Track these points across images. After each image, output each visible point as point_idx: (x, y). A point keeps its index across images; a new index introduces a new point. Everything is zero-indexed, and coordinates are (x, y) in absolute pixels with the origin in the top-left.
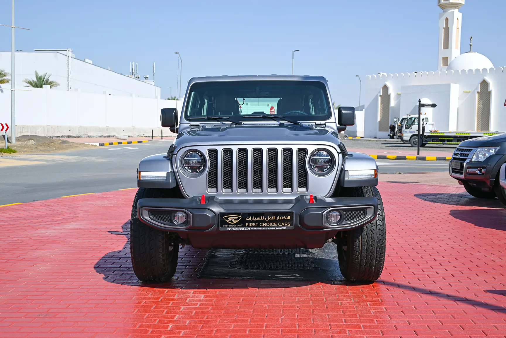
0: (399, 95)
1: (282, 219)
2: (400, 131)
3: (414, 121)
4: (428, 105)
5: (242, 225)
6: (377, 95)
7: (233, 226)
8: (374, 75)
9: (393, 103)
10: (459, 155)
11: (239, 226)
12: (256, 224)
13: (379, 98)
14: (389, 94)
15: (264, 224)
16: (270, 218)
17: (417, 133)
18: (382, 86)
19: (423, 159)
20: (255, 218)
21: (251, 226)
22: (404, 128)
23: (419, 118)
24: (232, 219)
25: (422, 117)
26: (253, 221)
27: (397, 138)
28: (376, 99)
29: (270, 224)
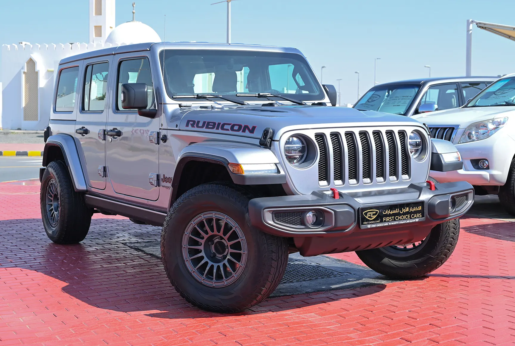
0: (50, 72)
1: (415, 210)
5: (380, 220)
6: (20, 71)
7: (372, 222)
8: (13, 44)
9: (42, 83)
11: (377, 222)
12: (392, 218)
13: (23, 76)
14: (36, 71)
15: (399, 217)
16: (404, 210)
18: (27, 59)
20: (391, 211)
21: (388, 220)
24: (371, 214)
26: (390, 215)
29: (404, 217)
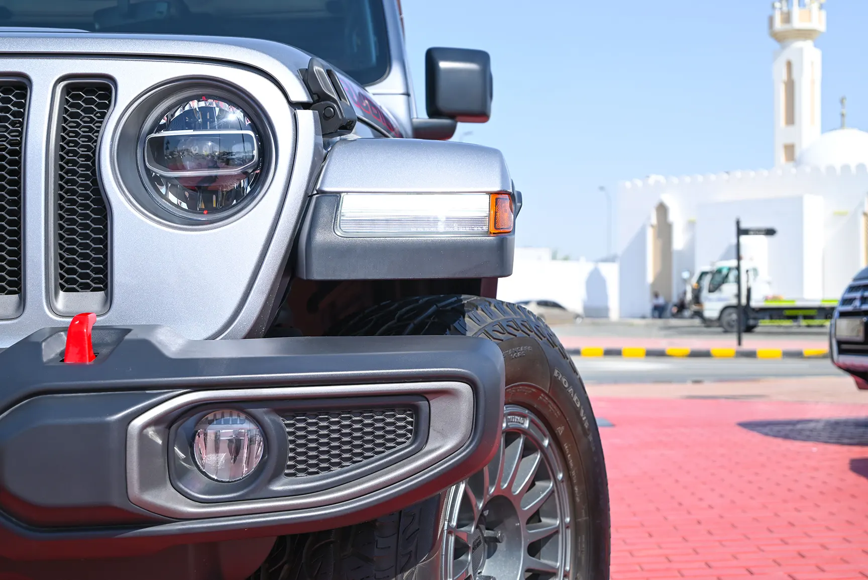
0: (691, 225)
2: (697, 299)
3: (727, 276)
4: (758, 232)
6: (646, 224)
9: (679, 242)
10: (857, 303)
13: (651, 232)
14: (669, 222)
17: (734, 301)
18: (655, 203)
19: (751, 355)
22: (705, 293)
23: (738, 268)
25: (744, 266)
27: (692, 317)
28: (642, 235)
